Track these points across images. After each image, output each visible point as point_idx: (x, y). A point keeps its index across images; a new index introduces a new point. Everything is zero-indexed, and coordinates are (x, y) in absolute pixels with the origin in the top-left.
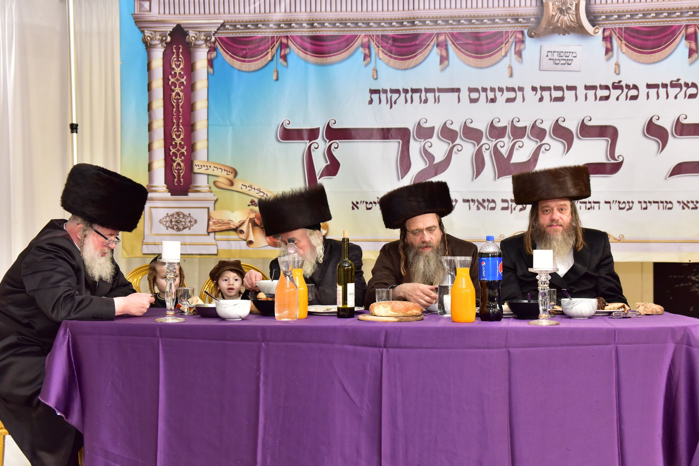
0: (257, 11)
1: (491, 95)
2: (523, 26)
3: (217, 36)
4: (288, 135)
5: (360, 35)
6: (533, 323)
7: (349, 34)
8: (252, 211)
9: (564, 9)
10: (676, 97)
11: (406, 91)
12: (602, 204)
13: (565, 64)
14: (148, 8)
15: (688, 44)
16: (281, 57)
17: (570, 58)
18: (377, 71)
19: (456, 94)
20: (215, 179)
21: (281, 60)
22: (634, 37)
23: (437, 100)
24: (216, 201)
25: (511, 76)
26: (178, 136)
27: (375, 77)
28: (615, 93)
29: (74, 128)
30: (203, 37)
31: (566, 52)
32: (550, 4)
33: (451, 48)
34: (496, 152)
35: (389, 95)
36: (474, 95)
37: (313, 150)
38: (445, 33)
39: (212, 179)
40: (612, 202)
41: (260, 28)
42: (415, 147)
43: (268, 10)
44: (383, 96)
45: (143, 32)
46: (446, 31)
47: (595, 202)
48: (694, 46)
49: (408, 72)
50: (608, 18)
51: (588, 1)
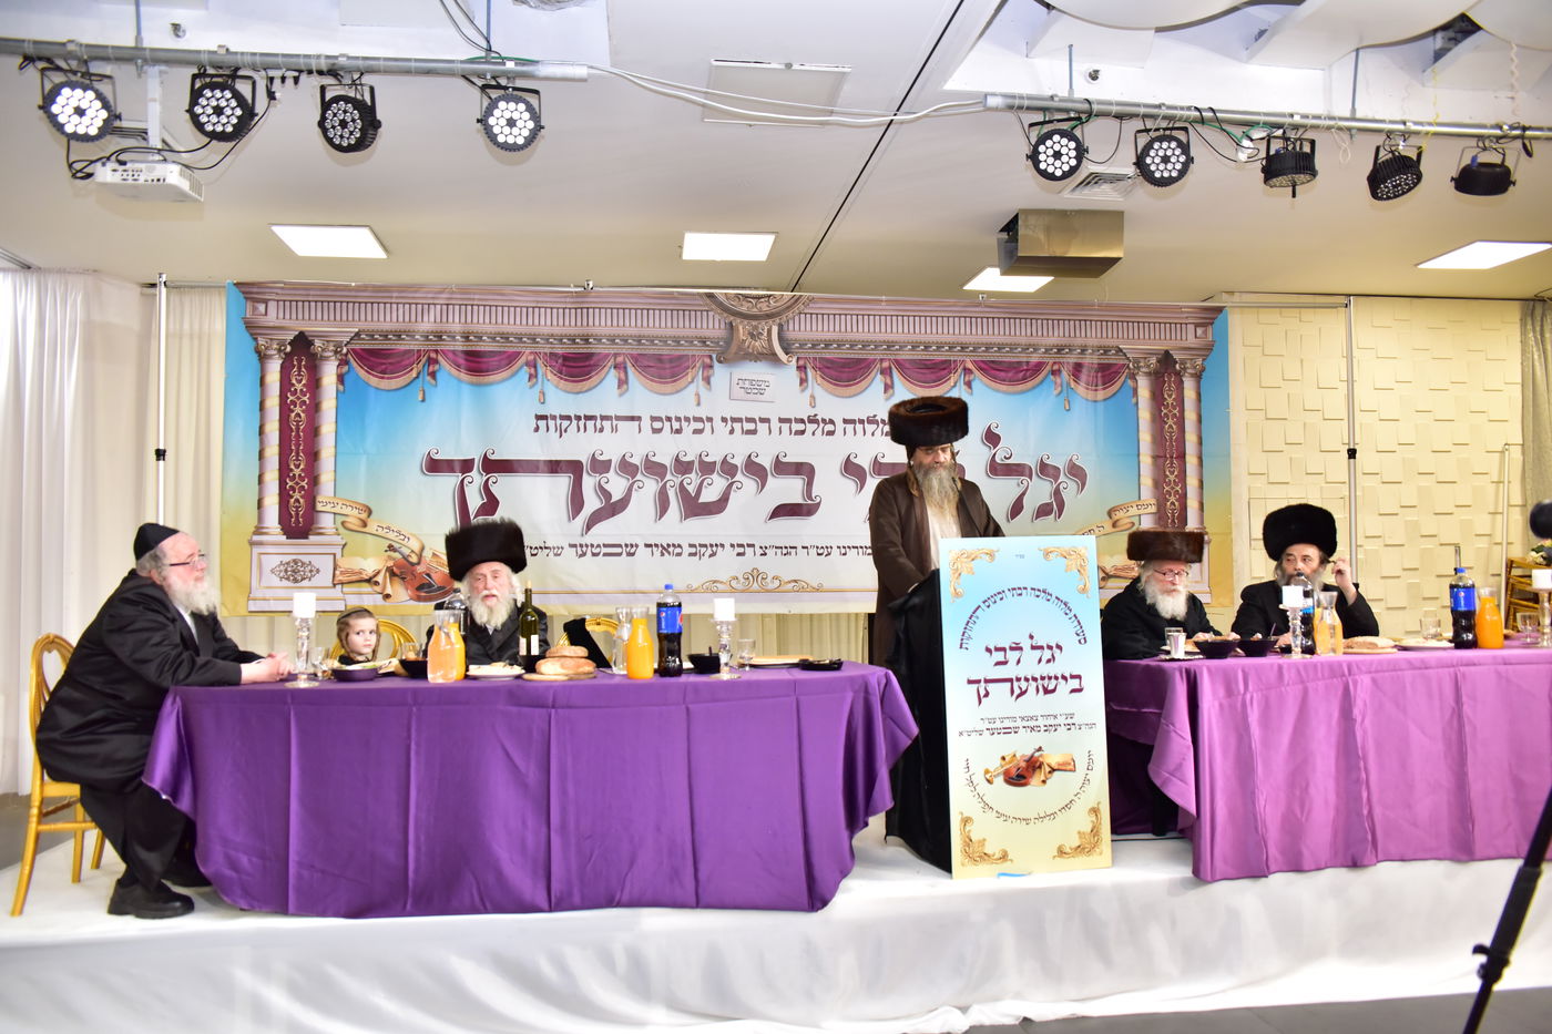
0: (401, 319)
1: (676, 425)
2: (711, 350)
3: (350, 347)
4: (435, 466)
5: (525, 352)
6: (715, 677)
7: (512, 350)
8: (390, 558)
9: (755, 333)
10: (873, 434)
11: (578, 418)
12: (800, 548)
13: (757, 393)
14: (263, 311)
15: (883, 379)
16: (429, 374)
17: (763, 387)
18: (544, 394)
19: (637, 423)
20: (344, 518)
21: (428, 378)
22: (828, 368)
23: (614, 429)
24: (344, 546)
25: (699, 404)
26: (297, 466)
27: (543, 401)
28: (811, 427)
29: (160, 454)
30: (332, 348)
31: (757, 381)
32: (741, 328)
33: (631, 370)
34: (682, 488)
35: (559, 422)
36: (657, 425)
37: (467, 485)
38: (624, 354)
39: (340, 519)
40: (809, 547)
41: (403, 339)
42: (589, 482)
43: (413, 319)
44: (551, 423)
45: (256, 339)
46: (624, 351)
47: (791, 547)
48: (889, 381)
49: (581, 395)
50: (802, 346)
51: (781, 326)
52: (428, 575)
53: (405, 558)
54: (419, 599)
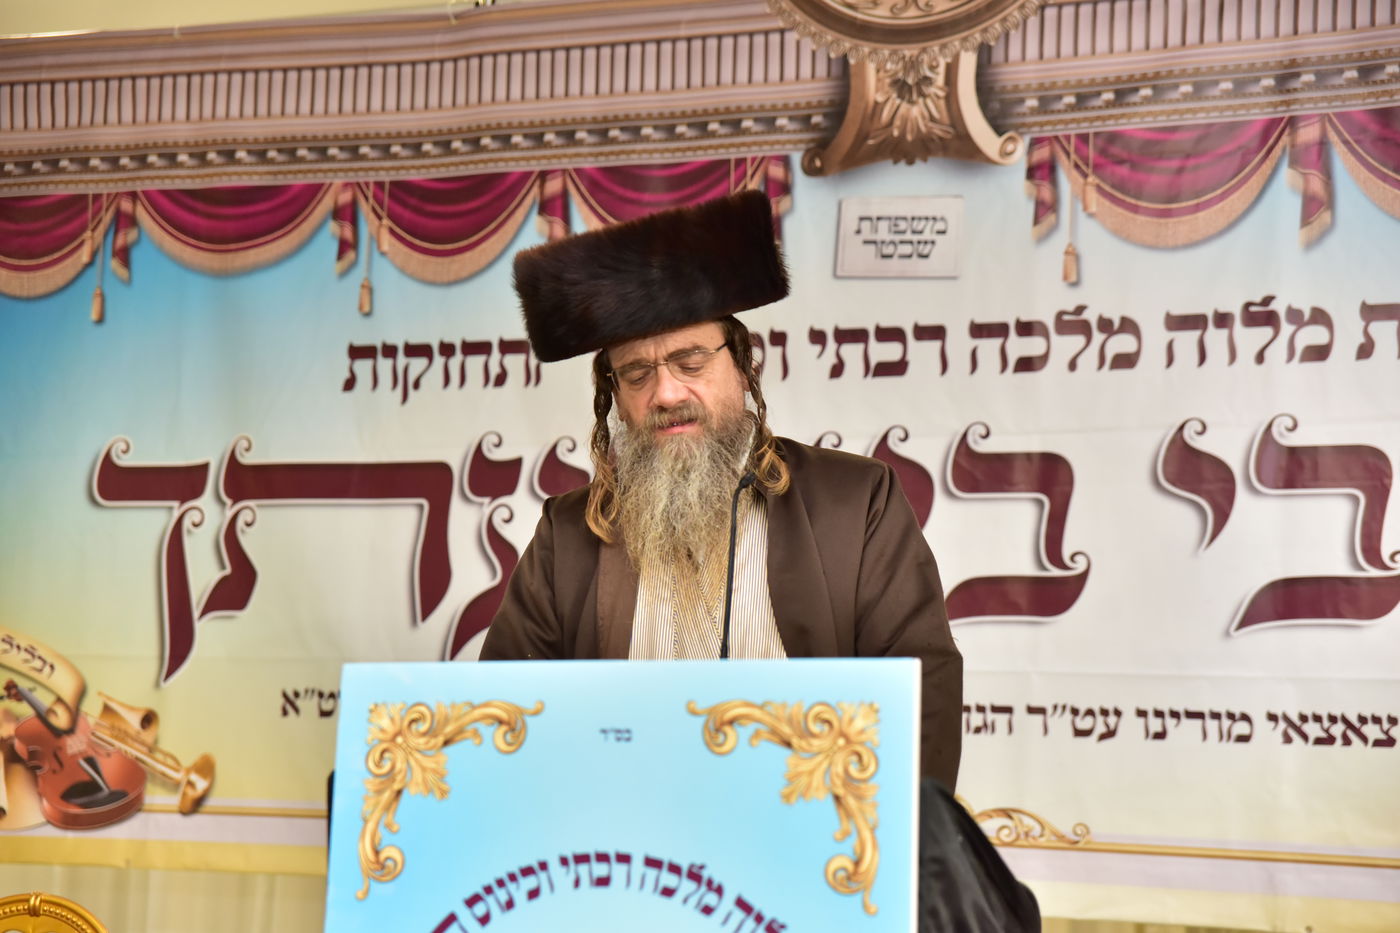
0: (60, 121)
2: (789, 142)
4: (119, 484)
5: (331, 185)
7: (301, 181)
8: (8, 715)
9: (910, 81)
10: (1260, 358)
11: (447, 350)
12: (1020, 712)
13: (910, 256)
15: (1300, 181)
16: (115, 254)
17: (927, 236)
18: (371, 291)
21: (114, 264)
22: (1117, 163)
23: (533, 376)
27: (366, 309)
28: (1066, 346)
31: (913, 219)
32: (871, 69)
33: (579, 215)
35: (402, 360)
37: (189, 532)
38: (564, 171)
40: (1050, 711)
41: (63, 171)
42: (465, 518)
43: (86, 117)
46: (566, 164)
47: (996, 709)
48: (1317, 185)
49: (456, 291)
50: (1045, 104)
51: (984, 53)
52: (91, 761)
53: (42, 716)
54: (69, 823)
